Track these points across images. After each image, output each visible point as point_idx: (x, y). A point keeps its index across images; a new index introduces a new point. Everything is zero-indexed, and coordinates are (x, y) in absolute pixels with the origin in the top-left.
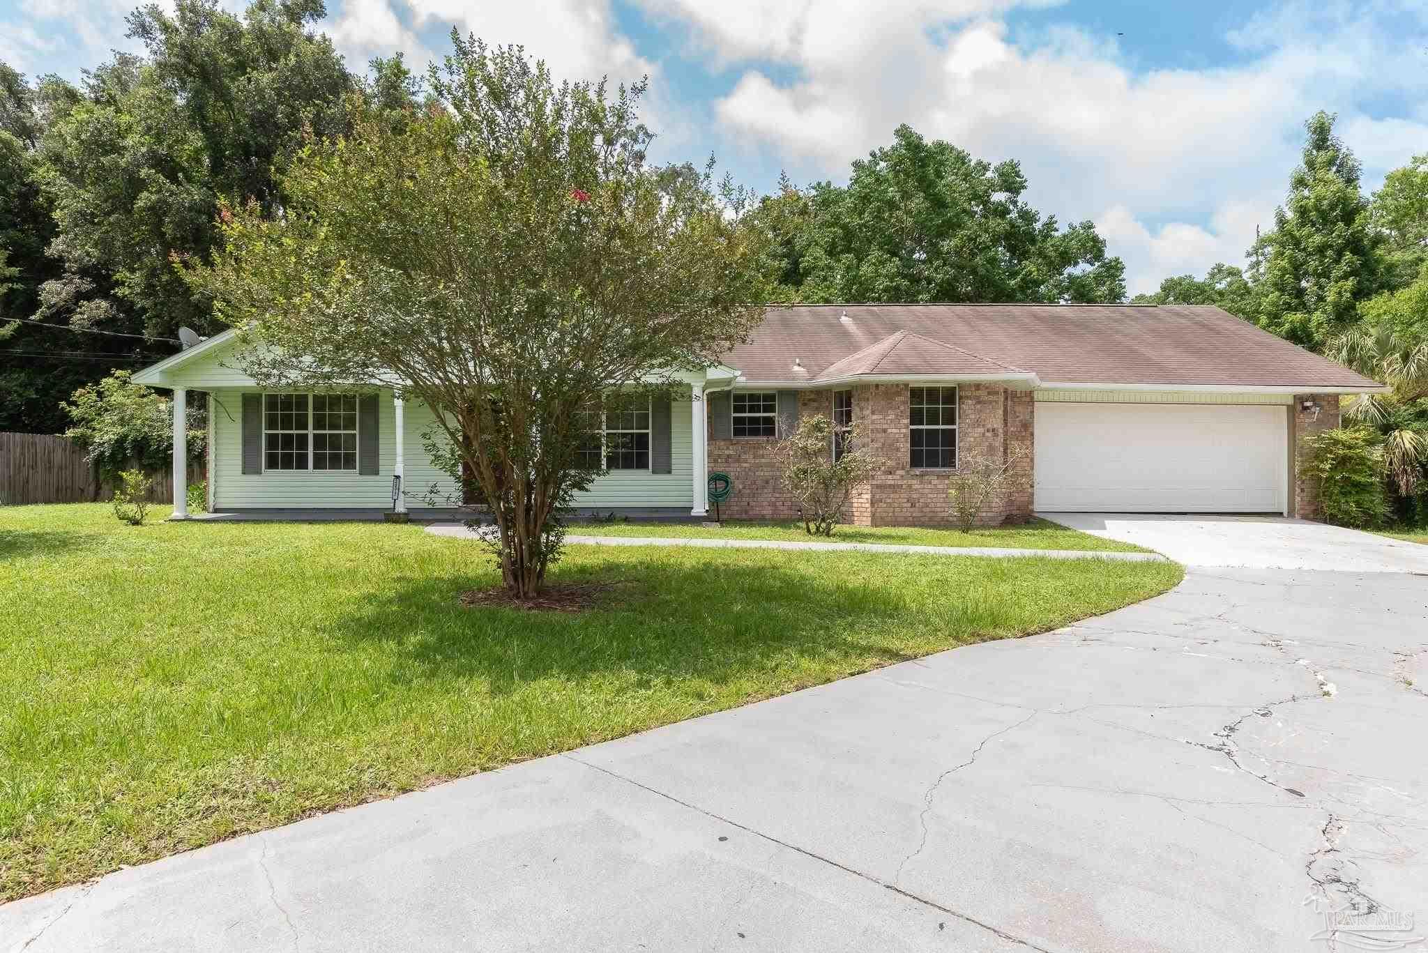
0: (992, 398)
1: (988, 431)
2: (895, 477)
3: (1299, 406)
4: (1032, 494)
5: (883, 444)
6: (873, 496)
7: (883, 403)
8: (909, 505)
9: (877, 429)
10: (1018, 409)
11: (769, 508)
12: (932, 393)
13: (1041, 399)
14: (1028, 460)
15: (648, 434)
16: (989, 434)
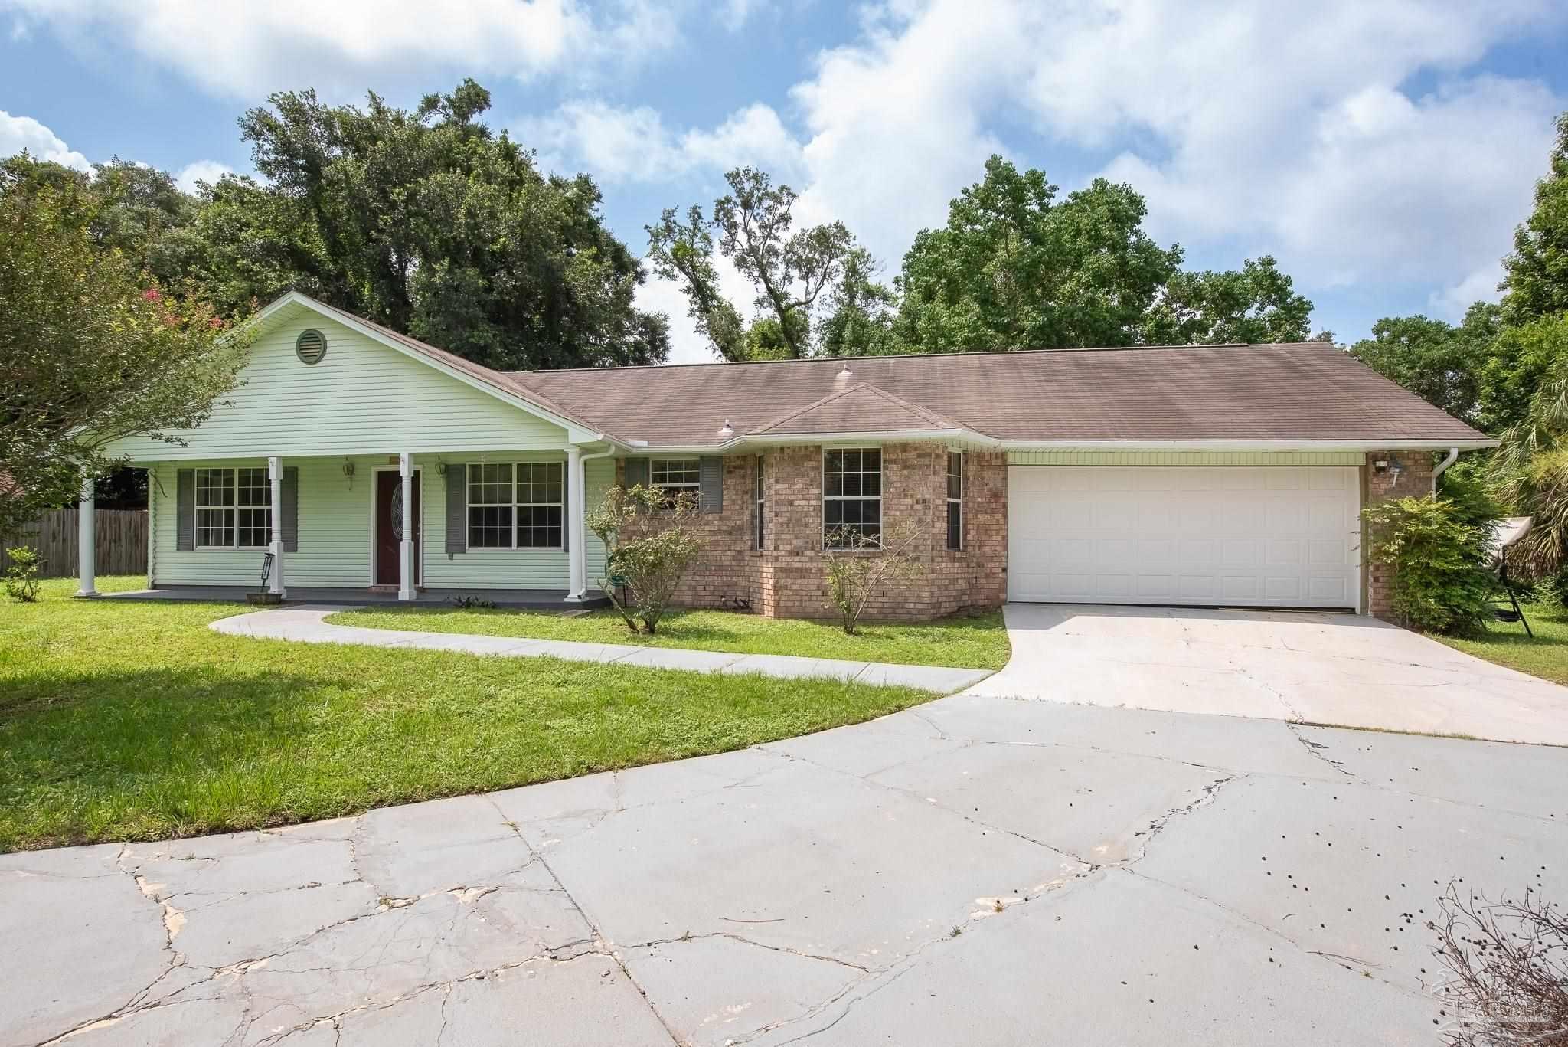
0: (921, 461)
1: (917, 503)
2: (803, 559)
3: (1374, 467)
4: (1005, 581)
5: (790, 519)
6: (776, 582)
7: (788, 469)
8: (820, 593)
9: (782, 501)
10: (988, 474)
11: (690, 593)
12: (853, 457)
13: (1018, 461)
14: (999, 538)
15: (560, 507)
16: (919, 507)
